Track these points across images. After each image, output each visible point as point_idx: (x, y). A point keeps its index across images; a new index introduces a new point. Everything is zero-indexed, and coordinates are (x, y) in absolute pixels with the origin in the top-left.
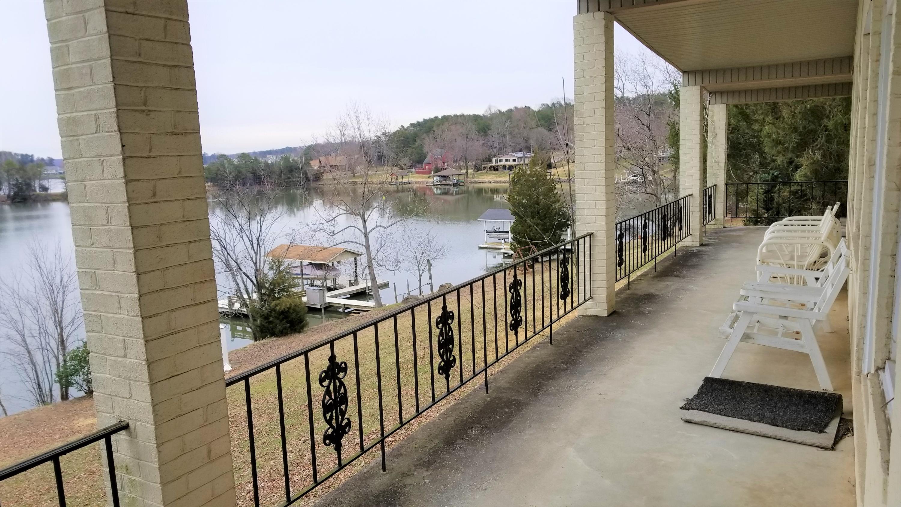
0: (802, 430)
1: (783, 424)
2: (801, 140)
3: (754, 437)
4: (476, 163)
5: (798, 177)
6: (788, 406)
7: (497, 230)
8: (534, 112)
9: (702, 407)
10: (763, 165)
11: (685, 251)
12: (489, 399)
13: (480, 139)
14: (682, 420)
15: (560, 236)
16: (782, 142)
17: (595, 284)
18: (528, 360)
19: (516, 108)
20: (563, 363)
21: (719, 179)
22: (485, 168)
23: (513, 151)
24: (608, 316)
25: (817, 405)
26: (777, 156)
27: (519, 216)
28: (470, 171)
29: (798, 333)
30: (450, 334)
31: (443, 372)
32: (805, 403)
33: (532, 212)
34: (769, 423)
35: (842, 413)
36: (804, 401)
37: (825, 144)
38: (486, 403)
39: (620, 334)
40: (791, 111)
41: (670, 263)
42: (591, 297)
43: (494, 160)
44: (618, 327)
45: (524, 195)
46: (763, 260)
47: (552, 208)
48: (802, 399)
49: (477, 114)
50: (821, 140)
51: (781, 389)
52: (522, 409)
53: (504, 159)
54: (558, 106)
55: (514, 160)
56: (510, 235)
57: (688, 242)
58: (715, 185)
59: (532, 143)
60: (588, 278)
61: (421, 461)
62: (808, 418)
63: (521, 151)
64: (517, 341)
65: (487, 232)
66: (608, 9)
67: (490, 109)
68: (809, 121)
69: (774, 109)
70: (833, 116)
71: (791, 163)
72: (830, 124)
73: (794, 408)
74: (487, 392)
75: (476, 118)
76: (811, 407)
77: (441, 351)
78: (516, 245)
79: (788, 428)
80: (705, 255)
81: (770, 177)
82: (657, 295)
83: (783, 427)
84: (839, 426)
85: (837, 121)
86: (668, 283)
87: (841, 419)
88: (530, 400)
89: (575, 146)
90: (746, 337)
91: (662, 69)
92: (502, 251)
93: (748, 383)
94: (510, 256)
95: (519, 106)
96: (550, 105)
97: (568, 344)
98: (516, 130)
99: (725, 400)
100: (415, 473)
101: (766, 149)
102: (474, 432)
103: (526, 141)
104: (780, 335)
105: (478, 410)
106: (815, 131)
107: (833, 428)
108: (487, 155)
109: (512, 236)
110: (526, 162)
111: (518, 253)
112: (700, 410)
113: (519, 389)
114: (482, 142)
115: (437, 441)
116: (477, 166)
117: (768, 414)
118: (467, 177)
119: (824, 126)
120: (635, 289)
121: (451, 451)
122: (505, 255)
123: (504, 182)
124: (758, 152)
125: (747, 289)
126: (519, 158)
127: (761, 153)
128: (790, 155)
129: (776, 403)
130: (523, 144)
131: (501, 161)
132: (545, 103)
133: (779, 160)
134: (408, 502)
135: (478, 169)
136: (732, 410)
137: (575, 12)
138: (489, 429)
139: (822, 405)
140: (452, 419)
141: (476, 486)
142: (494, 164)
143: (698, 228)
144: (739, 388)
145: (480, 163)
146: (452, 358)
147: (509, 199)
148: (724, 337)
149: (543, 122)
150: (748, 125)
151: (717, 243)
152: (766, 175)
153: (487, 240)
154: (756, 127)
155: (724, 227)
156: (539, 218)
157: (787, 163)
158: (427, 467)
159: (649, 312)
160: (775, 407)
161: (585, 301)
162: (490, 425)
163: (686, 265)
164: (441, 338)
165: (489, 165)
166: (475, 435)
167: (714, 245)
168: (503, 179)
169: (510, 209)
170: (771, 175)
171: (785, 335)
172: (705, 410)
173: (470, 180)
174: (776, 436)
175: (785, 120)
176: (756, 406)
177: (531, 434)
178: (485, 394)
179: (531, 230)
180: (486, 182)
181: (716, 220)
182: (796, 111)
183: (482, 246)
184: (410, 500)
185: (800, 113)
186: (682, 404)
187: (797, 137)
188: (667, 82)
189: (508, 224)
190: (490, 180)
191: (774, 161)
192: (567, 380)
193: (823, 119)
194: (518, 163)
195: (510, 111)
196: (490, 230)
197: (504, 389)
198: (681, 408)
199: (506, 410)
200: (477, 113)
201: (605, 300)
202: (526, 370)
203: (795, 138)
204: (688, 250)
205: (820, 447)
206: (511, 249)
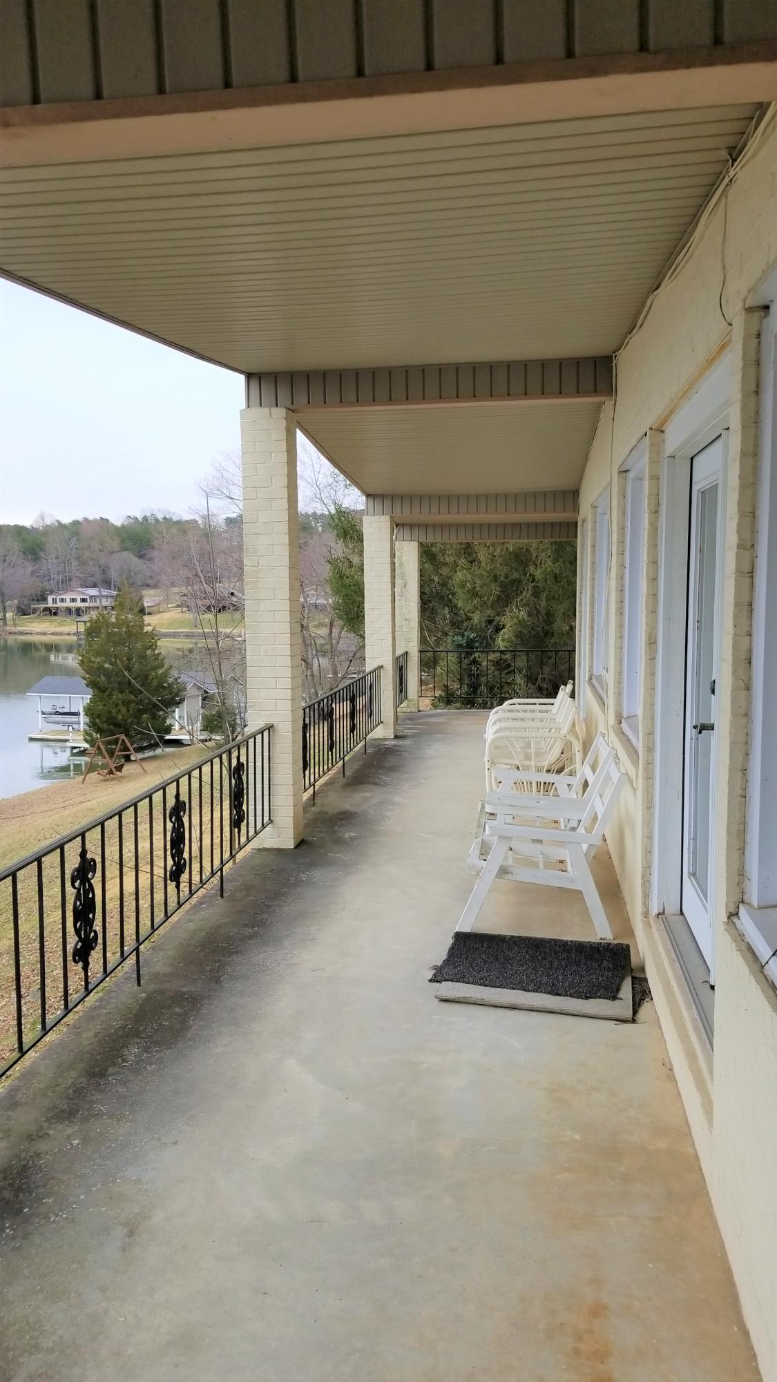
0: (591, 998)
1: (566, 991)
2: (502, 592)
3: (534, 1013)
4: (19, 603)
5: (501, 642)
6: (566, 966)
7: (61, 710)
8: (116, 528)
9: (458, 976)
10: (456, 625)
11: (377, 746)
12: (143, 995)
13: (26, 564)
14: (436, 998)
15: (165, 719)
16: (479, 594)
17: (277, 801)
18: (192, 926)
19: (86, 520)
20: (246, 926)
21: (411, 644)
22: (34, 611)
23: (82, 586)
24: (295, 848)
25: (602, 962)
26: (473, 613)
27: (99, 688)
28: (9, 615)
29: (561, 862)
30: (91, 896)
31: (80, 960)
32: (587, 959)
33: (120, 683)
34: (549, 993)
35: (632, 970)
36: (585, 957)
37: (532, 598)
38: (141, 1002)
39: (318, 874)
40: (489, 554)
41: (361, 764)
42: (271, 821)
43: (50, 598)
44: (313, 865)
45: (108, 656)
46: (492, 760)
47: (151, 677)
48: (583, 954)
49: (21, 525)
50: (527, 594)
51: (556, 941)
52: (202, 1005)
53: (68, 597)
54: (153, 521)
55: (84, 600)
56: (83, 719)
57: (379, 733)
58: (407, 653)
59: (113, 575)
60: (266, 792)
61: (57, 1110)
62: (594, 980)
63: (95, 586)
64: (179, 897)
65: (43, 713)
66: (289, 404)
67: (42, 518)
68: (512, 568)
69: (468, 550)
70: (540, 564)
71: (490, 622)
72: (538, 573)
73: (574, 968)
74: (139, 984)
75: (19, 531)
76: (595, 964)
77: (78, 925)
78: (95, 735)
79: (574, 997)
80: (404, 751)
81: (464, 641)
82: (356, 813)
83: (567, 995)
84: (633, 988)
85: (545, 570)
86: (365, 794)
87: (633, 978)
88: (210, 990)
89: (245, 597)
90: (503, 871)
91: (310, 481)
92: (69, 744)
93: (512, 936)
94: (83, 753)
95: (91, 518)
96: (140, 519)
97: (247, 896)
98: (87, 554)
99: (485, 964)
100: (52, 1132)
101: (460, 604)
102: (133, 1052)
103: (104, 572)
104: (541, 866)
105: (130, 1015)
106: (519, 582)
107: (626, 990)
108: (40, 589)
109: (87, 720)
110: (104, 604)
111: (99, 748)
112: (457, 981)
113: (190, 975)
114: (30, 569)
115: (74, 1074)
116: (23, 607)
117: (545, 980)
118: (5, 624)
119: (530, 576)
120: (323, 805)
121: (102, 1087)
122: (75, 751)
123: (69, 634)
124: (448, 606)
125: (495, 804)
126: (91, 597)
127: (454, 609)
128: (489, 612)
129: (551, 962)
130: (98, 576)
131: (62, 600)
132: (131, 514)
133: (476, 618)
134: (51, 1182)
135: (23, 611)
136: (498, 978)
137: (243, 405)
138: (157, 1043)
139: (609, 961)
140: (91, 1034)
141: (159, 1139)
142: (50, 604)
143: (391, 714)
144: (502, 944)
145: (26, 601)
146: (92, 934)
147: (82, 661)
148: (474, 873)
149: (129, 544)
150: (435, 570)
151: (416, 733)
152: (460, 638)
153: (41, 727)
154: (445, 571)
155: (419, 711)
156: (131, 692)
157: (486, 621)
158: (68, 1118)
159: (351, 839)
160: (550, 968)
161: (264, 826)
162: (155, 1038)
163: (384, 767)
164: (78, 903)
165: (43, 606)
166: (136, 1056)
167: (413, 736)
168: (66, 629)
169: (84, 678)
170: (466, 638)
171: (548, 865)
172: (461, 979)
173: (10, 628)
174: (562, 1010)
175: (483, 564)
176: (527, 970)
177: (226, 1045)
178: (136, 987)
179: (119, 710)
180: (37, 634)
181: (408, 701)
182: (495, 554)
183: (34, 736)
184: (53, 1178)
185: (500, 556)
186: (430, 975)
187: (498, 589)
188: (317, 500)
189: (80, 701)
190: (45, 630)
191: (469, 619)
192: (260, 953)
193: (529, 566)
194: (91, 605)
195: (76, 523)
196: (47, 710)
197: (165, 976)
198: (430, 981)
199: (177, 1010)
200: (21, 523)
201: (291, 825)
202: (193, 942)
203: (495, 589)
204: (380, 745)
205: (617, 1020)
206: (86, 741)
